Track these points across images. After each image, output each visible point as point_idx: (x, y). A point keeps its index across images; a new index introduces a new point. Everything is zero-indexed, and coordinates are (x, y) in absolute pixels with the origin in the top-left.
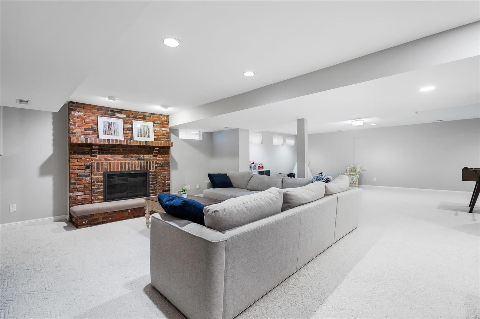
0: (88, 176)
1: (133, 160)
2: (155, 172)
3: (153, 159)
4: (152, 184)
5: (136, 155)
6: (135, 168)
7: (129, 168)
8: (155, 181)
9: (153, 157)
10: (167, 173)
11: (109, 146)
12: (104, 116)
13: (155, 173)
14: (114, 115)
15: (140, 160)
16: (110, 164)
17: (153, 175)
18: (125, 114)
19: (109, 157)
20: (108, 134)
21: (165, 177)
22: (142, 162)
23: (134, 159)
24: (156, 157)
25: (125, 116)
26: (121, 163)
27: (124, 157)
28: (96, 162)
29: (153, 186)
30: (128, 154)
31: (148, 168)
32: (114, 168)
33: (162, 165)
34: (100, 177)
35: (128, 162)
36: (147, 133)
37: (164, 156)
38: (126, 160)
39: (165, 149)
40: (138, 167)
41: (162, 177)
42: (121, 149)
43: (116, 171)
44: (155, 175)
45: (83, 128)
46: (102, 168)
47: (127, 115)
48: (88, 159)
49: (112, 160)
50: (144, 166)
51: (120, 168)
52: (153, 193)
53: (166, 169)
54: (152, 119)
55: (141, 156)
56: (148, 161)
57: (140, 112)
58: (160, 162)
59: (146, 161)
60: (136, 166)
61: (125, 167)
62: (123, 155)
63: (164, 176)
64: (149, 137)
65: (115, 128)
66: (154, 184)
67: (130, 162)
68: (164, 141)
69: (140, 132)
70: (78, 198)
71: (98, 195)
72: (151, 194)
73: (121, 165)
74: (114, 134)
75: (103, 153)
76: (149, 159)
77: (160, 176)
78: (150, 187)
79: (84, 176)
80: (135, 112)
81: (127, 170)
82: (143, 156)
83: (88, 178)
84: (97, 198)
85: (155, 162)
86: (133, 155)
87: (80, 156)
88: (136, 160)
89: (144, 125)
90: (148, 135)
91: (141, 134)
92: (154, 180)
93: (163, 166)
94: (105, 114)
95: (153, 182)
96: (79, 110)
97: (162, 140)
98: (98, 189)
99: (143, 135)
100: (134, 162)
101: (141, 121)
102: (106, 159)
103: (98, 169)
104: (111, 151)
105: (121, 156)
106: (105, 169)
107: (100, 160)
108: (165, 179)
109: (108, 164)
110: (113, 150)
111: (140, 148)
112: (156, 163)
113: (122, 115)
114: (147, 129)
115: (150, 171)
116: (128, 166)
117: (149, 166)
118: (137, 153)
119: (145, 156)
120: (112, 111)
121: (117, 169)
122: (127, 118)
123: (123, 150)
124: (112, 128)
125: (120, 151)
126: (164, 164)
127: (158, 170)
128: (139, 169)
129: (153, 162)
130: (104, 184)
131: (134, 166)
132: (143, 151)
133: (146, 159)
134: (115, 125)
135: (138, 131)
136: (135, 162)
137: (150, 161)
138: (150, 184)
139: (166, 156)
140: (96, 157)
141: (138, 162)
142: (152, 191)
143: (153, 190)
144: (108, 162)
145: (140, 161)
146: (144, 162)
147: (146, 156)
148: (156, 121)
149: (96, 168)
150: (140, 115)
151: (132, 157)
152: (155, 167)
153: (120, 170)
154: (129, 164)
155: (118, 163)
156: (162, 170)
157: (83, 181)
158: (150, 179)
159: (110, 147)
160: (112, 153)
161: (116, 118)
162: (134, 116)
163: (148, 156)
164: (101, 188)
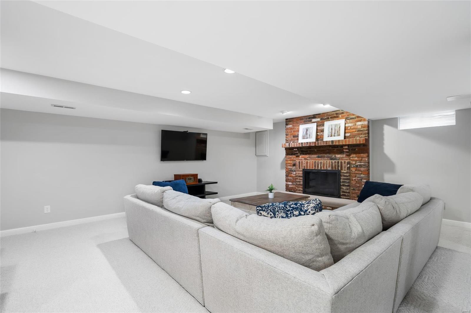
0: (294, 171)
1: (326, 160)
2: (347, 173)
3: (346, 159)
4: (343, 185)
5: (328, 155)
6: (326, 167)
7: (321, 167)
8: (347, 183)
9: (346, 156)
10: (363, 175)
11: (306, 148)
12: (305, 124)
13: (347, 175)
14: (311, 121)
15: (332, 159)
16: (307, 162)
17: (344, 176)
18: (318, 118)
19: (307, 157)
20: (305, 138)
21: (362, 180)
22: (333, 161)
23: (326, 158)
24: (350, 156)
25: (319, 120)
26: (315, 162)
27: (318, 157)
28: (298, 161)
29: (344, 188)
30: (321, 154)
31: (340, 168)
32: (310, 167)
33: (357, 165)
34: (301, 173)
35: (321, 161)
36: (337, 132)
37: (360, 155)
38: (319, 160)
39: (360, 146)
40: (329, 167)
41: (357, 179)
42: (316, 150)
43: (311, 169)
44: (347, 176)
45: (292, 136)
46: (302, 166)
47: (321, 118)
48: (294, 159)
49: (309, 160)
50: (335, 166)
51: (314, 167)
52: (345, 195)
53: (362, 170)
54: (346, 115)
55: (333, 156)
56: (340, 161)
57: (332, 111)
58: (354, 163)
59: (337, 161)
60: (328, 165)
61: (318, 166)
62: (317, 155)
63: (359, 179)
64: (339, 135)
65: (310, 132)
66: (346, 186)
67: (322, 161)
68: (360, 137)
69: (330, 132)
70: (289, 186)
71: (300, 187)
72: (342, 196)
73: (315, 164)
74: (309, 137)
75: (303, 154)
76: (341, 159)
77: (354, 178)
78: (341, 188)
79: (292, 171)
80: (328, 113)
81: (319, 168)
82: (335, 156)
83: (294, 173)
84: (299, 189)
85: (347, 162)
86: (326, 155)
87: (291, 156)
88: (328, 159)
89: (336, 123)
90: (338, 133)
91: (331, 134)
92: (346, 181)
93: (359, 166)
94: (304, 122)
95: (345, 184)
96: (290, 123)
97: (358, 137)
98: (300, 182)
99: (333, 134)
100: (325, 161)
101: (333, 120)
102: (305, 159)
103: (299, 166)
104: (309, 152)
105: (315, 156)
106: (304, 167)
107: (302, 160)
108: (361, 183)
109: (306, 163)
110: (310, 151)
111: (331, 148)
112: (349, 163)
113: (317, 119)
114: (338, 128)
115: (342, 171)
116: (320, 166)
117: (340, 166)
118: (329, 153)
119: (336, 155)
120: (309, 118)
121: (312, 167)
122: (321, 121)
123: (318, 151)
124: (308, 132)
125: (314, 151)
126: (360, 165)
127: (352, 171)
128: (330, 169)
129: (345, 162)
130: (303, 178)
131: (325, 166)
132: (335, 151)
133: (338, 159)
134: (310, 129)
135: (329, 131)
136: (327, 162)
137: (342, 161)
138: (341, 186)
139: (362, 155)
140: (299, 157)
141: (330, 162)
142: (343, 193)
143: (345, 193)
144: (306, 161)
145: (331, 161)
146: (335, 162)
147: (338, 156)
148: (349, 116)
149: (298, 165)
150: (332, 115)
151: (324, 157)
152: (347, 167)
153: (314, 169)
154: (321, 163)
155: (313, 162)
156: (357, 172)
157: (292, 174)
158: (342, 180)
159: (308, 149)
160: (309, 154)
161: (312, 123)
162: (327, 117)
163: (340, 155)
164: (301, 182)
